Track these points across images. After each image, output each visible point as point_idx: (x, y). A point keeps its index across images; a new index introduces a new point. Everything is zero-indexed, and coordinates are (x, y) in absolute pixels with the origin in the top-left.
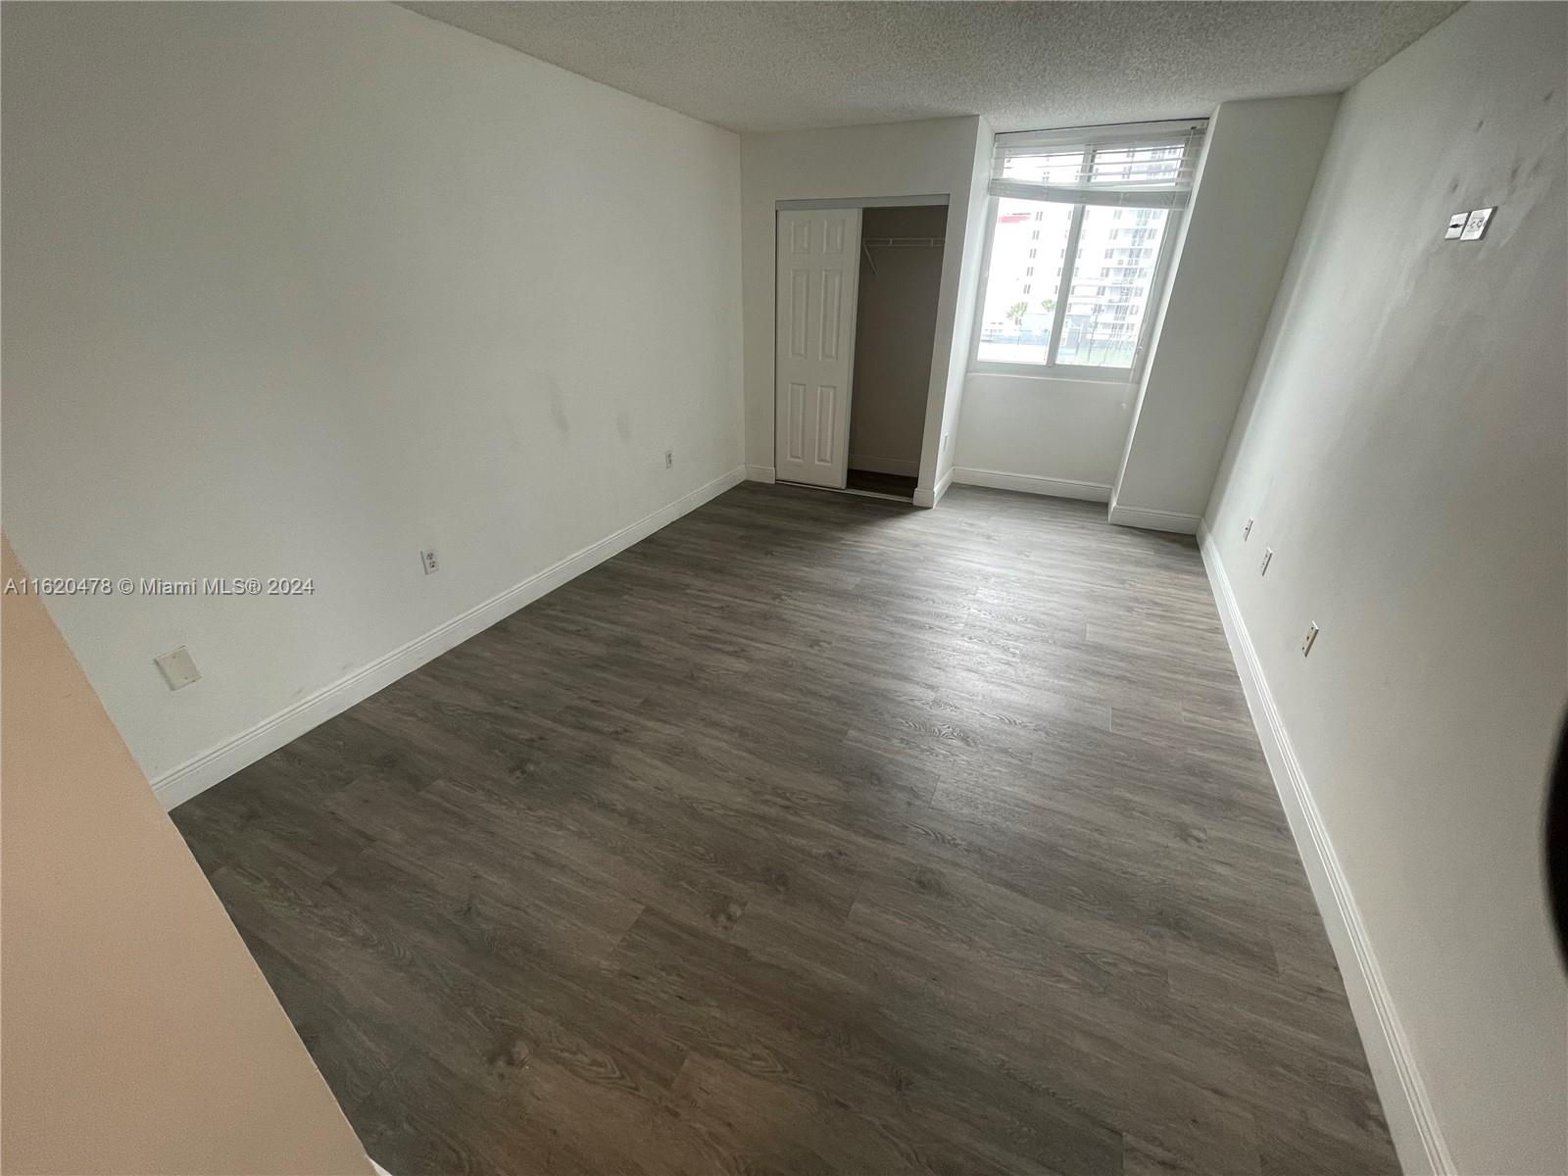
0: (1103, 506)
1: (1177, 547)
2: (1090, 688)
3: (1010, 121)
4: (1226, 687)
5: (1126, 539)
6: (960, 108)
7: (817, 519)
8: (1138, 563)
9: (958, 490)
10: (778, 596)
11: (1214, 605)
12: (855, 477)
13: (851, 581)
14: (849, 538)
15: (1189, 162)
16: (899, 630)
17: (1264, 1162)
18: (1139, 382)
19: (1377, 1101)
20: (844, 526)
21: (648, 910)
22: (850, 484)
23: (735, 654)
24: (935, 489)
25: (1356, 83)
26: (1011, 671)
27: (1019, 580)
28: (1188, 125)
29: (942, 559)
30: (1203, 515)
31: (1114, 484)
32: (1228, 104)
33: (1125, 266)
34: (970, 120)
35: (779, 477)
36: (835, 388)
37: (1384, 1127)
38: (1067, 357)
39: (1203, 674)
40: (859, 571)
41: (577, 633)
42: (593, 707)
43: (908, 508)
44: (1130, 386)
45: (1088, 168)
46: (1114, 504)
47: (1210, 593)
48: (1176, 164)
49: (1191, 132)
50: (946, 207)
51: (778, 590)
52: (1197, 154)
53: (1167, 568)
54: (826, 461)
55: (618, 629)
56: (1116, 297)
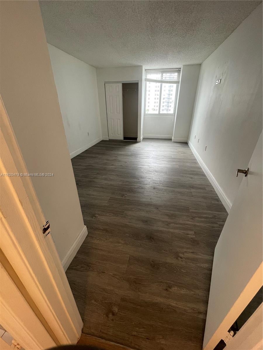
0: (171, 140)
1: (184, 144)
2: (174, 163)
3: (148, 67)
4: (195, 161)
5: (176, 144)
6: (139, 64)
7: (119, 145)
8: (178, 147)
9: (145, 139)
10: (116, 157)
11: (191, 151)
12: (125, 138)
13: (130, 153)
14: (127, 147)
15: (179, 76)
16: (140, 159)
17: (207, 207)
18: (175, 116)
19: (220, 199)
20: (125, 146)
21: (110, 198)
22: (124, 139)
23: (112, 165)
24: (141, 138)
25: (203, 62)
26: (161, 163)
27: (159, 151)
28: (178, 69)
29: (145, 149)
30: (188, 138)
31: (172, 135)
32: (184, 65)
33: (167, 101)
34: (141, 67)
35: (110, 139)
36: (120, 119)
37: (221, 201)
38: (161, 112)
39: (192, 160)
40: (130, 152)
41: (79, 165)
42: (87, 175)
43: (136, 142)
44: (173, 117)
45: (162, 76)
46: (173, 138)
47: (191, 150)
48: (177, 76)
49: (178, 70)
50: (138, 83)
51: (116, 156)
52: (180, 75)
53: (183, 147)
54: (119, 134)
55: (87, 164)
56: (166, 107)
